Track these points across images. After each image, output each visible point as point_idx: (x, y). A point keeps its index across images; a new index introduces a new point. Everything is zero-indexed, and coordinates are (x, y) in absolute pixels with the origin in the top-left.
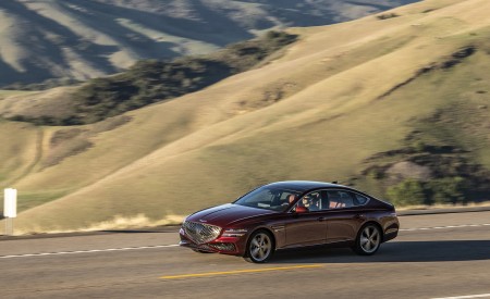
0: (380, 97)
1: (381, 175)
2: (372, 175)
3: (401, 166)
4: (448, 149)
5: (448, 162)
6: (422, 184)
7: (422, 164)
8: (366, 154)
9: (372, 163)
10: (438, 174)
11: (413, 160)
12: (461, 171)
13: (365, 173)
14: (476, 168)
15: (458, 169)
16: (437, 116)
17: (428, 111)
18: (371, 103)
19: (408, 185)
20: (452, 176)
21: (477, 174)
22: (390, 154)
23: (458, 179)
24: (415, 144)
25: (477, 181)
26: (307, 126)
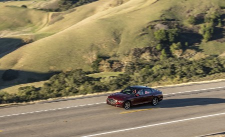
0: (153, 4)
1: (152, 28)
2: (150, 28)
3: (159, 25)
4: (173, 20)
5: (173, 24)
6: (165, 31)
7: (165, 24)
8: (148, 21)
9: (150, 24)
10: (170, 28)
11: (163, 23)
12: (177, 26)
13: (148, 27)
14: (182, 26)
15: (176, 26)
16: (170, 9)
17: (168, 8)
18: (150, 5)
19: (161, 31)
20: (174, 28)
21: (182, 28)
22: (155, 21)
23: (176, 29)
24: (163, 18)
25: (182, 30)
26: (130, 12)
